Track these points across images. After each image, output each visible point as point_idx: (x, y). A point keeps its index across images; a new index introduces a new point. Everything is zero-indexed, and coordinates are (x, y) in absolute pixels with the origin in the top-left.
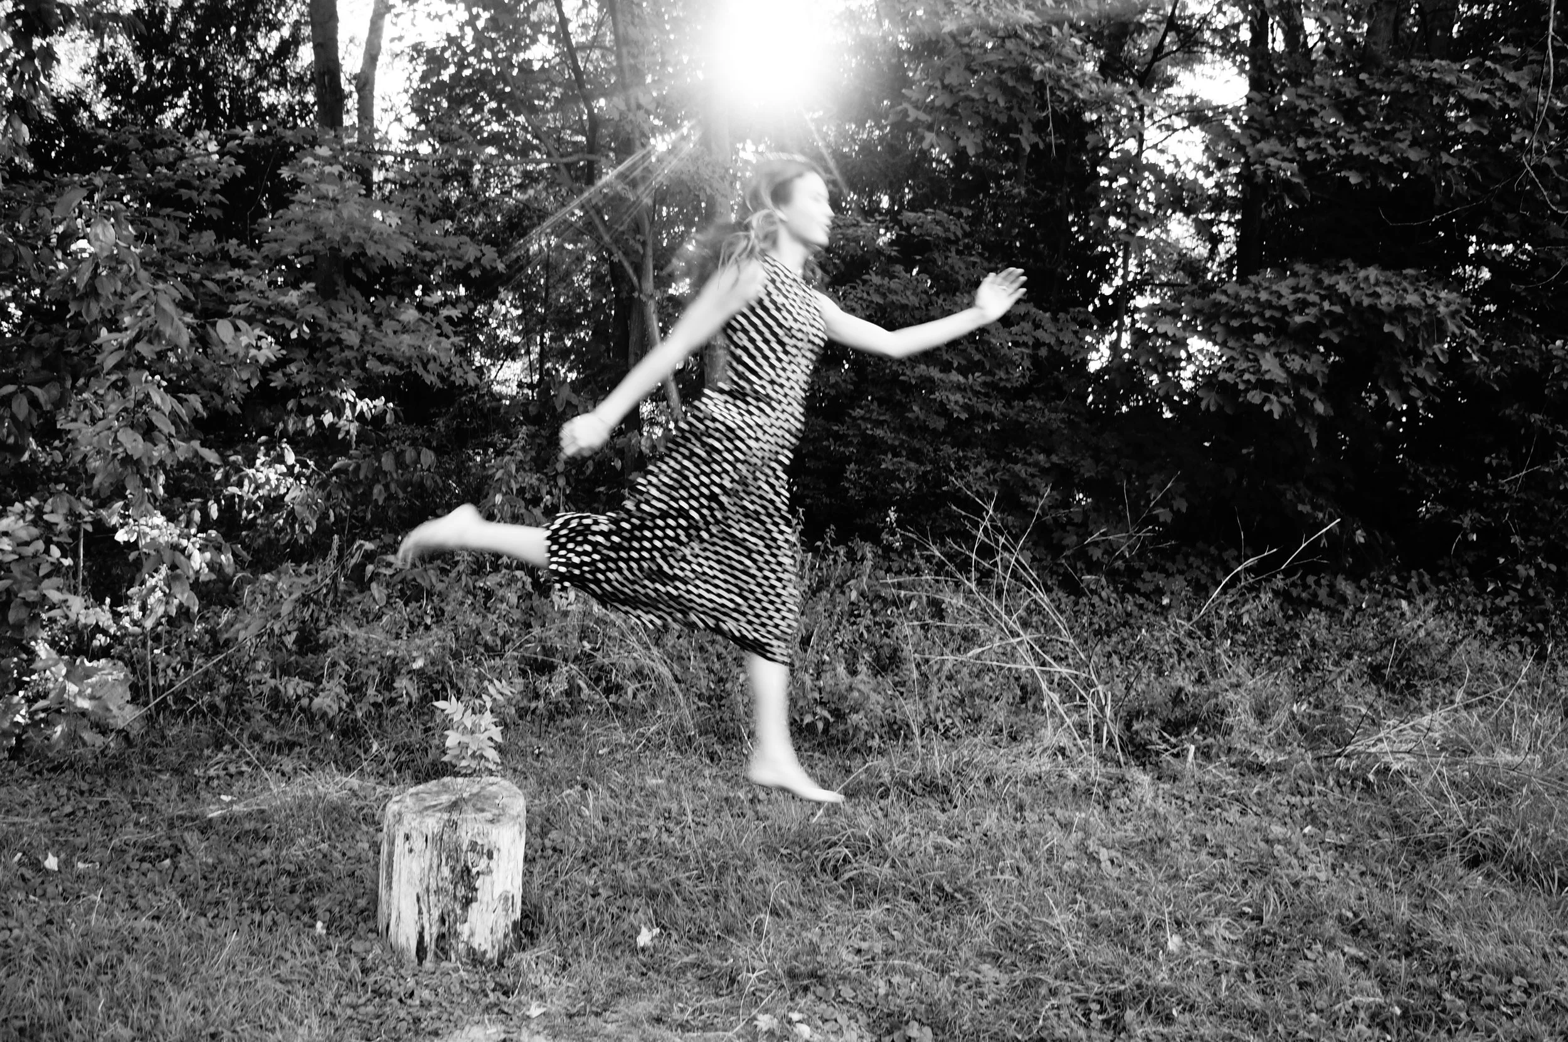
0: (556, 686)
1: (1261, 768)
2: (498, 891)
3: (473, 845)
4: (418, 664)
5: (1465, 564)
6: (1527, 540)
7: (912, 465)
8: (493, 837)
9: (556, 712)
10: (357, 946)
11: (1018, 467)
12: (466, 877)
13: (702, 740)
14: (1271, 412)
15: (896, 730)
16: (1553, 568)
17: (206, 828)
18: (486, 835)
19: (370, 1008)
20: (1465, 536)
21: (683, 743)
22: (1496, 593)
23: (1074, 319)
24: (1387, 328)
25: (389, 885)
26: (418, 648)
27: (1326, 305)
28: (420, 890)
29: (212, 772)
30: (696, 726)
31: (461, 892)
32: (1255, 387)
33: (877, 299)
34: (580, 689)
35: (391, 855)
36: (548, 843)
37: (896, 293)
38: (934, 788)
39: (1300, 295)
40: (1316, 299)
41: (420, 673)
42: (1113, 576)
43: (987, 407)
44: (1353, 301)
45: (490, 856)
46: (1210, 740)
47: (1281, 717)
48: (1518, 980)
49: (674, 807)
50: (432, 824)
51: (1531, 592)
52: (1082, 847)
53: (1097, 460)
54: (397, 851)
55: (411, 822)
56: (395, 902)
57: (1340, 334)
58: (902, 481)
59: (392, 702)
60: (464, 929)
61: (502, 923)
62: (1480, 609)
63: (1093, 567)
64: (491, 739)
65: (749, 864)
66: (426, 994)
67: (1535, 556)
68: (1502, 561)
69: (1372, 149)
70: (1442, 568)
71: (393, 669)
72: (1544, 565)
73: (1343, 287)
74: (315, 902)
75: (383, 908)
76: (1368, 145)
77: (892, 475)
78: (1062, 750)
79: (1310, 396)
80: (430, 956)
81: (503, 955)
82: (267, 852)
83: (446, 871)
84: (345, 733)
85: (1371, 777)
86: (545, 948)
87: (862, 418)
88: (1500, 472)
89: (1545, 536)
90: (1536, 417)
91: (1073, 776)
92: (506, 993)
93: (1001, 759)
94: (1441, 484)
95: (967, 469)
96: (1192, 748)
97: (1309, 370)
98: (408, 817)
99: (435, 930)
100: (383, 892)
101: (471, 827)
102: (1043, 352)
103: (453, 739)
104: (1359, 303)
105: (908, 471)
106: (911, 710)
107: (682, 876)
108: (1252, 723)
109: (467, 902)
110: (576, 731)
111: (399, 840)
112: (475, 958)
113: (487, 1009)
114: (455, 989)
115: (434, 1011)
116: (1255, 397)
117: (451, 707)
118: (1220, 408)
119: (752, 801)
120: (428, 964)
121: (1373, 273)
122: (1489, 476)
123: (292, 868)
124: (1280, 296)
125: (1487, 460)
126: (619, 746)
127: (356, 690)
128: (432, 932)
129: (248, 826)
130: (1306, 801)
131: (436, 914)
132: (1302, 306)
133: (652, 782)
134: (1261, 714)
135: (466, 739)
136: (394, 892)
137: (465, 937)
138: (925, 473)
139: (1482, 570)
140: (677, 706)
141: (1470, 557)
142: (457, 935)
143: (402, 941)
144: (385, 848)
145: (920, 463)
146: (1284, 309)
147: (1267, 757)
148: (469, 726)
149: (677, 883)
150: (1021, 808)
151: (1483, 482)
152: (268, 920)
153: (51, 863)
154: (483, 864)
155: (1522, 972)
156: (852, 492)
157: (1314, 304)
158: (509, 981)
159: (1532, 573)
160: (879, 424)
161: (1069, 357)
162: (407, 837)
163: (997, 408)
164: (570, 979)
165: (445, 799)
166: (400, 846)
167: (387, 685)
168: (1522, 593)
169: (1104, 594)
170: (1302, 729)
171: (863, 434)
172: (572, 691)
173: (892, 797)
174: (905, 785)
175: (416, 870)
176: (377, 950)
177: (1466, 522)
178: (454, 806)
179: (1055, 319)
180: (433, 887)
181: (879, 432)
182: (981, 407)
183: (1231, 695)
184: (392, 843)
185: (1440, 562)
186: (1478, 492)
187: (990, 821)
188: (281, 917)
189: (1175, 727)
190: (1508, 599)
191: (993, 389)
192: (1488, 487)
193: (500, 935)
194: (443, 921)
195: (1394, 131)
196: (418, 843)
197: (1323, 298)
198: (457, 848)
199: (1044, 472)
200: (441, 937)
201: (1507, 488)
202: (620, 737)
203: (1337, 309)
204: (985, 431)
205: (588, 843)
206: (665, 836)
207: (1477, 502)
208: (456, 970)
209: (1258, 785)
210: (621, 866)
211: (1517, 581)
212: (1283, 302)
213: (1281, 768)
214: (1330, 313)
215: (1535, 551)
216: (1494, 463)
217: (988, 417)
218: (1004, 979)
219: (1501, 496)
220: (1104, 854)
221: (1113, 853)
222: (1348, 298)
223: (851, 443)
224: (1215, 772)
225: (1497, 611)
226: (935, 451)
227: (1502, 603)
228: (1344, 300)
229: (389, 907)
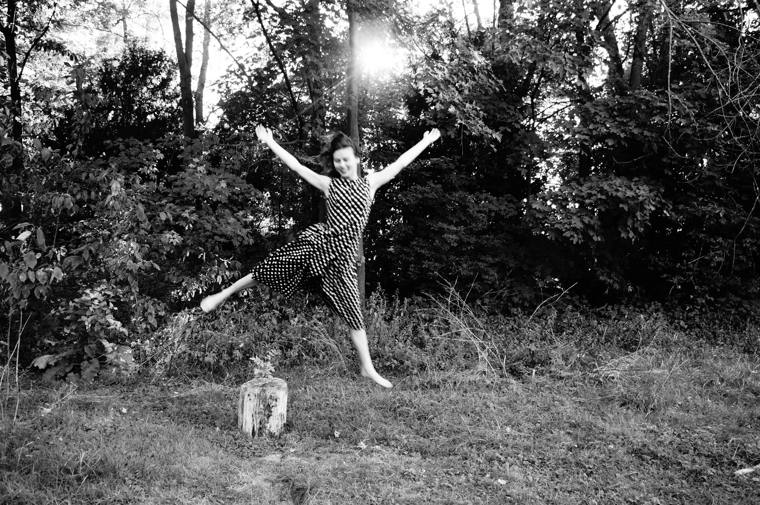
0: (293, 354)
1: (561, 378)
2: (279, 412)
3: (271, 396)
4: (242, 345)
5: (676, 298)
6: (701, 287)
7: (437, 264)
8: (277, 394)
9: (293, 364)
10: (232, 433)
11: (480, 264)
12: (268, 408)
13: (349, 373)
14: (572, 241)
15: (422, 367)
16: (712, 299)
17: (172, 400)
18: (275, 393)
19: (238, 450)
20: (676, 287)
21: (342, 373)
22: (690, 311)
23: (506, 200)
24: (621, 206)
25: (243, 412)
26: (241, 339)
27: (599, 196)
28: (253, 413)
29: (169, 385)
30: (347, 367)
31: (267, 413)
32: (569, 230)
33: (420, 196)
34: (302, 356)
35: (243, 402)
36: (293, 405)
37: (428, 193)
38: (436, 387)
39: (589, 191)
40: (596, 193)
41: (242, 349)
42: (524, 308)
43: (468, 240)
44: (610, 194)
45: (276, 400)
46: (543, 368)
47: (572, 360)
48: (621, 437)
49: (338, 394)
50: (257, 391)
51: (704, 310)
52: (485, 404)
53: (516, 259)
54: (245, 400)
55: (250, 390)
56: (244, 418)
57: (605, 207)
58: (433, 272)
59: (232, 360)
60: (268, 425)
61: (280, 423)
62: (681, 318)
63: (515, 305)
64: (271, 371)
65: (364, 409)
66: (256, 446)
67: (704, 294)
68: (692, 297)
69: (618, 130)
70: (667, 301)
71: (232, 347)
72: (708, 298)
73: (606, 187)
74: (216, 421)
75: (240, 421)
76: (617, 128)
77: (428, 270)
78: (485, 373)
79: (591, 233)
80: (256, 435)
81: (280, 434)
82: (197, 407)
83: (262, 406)
84: (215, 372)
85: (601, 379)
86: (294, 433)
87: (416, 245)
88: (689, 259)
89: (708, 285)
90: (702, 235)
91: (488, 382)
92: (282, 446)
93: (460, 376)
94: (666, 265)
95: (460, 265)
96: (534, 371)
97: (592, 223)
98: (249, 389)
99: (258, 426)
100: (240, 415)
101: (269, 392)
102: (493, 214)
103: (256, 371)
104: (612, 194)
105: (435, 267)
106: (426, 359)
107: (341, 413)
108: (561, 362)
109: (269, 416)
110: (302, 371)
111: (246, 397)
112: (271, 435)
113: (276, 450)
114: (266, 445)
115: (259, 451)
116: (567, 234)
117: (256, 360)
118: (556, 239)
119: (367, 392)
120: (256, 437)
121: (618, 181)
122: (685, 261)
123: (207, 412)
124: (582, 192)
125: (683, 254)
126: (318, 375)
127: (220, 355)
128: (257, 427)
129: (188, 400)
130: (575, 389)
131: (258, 421)
132: (590, 196)
133: (330, 387)
134: (566, 359)
135: (261, 371)
136: (244, 414)
137: (268, 428)
138: (443, 268)
139: (684, 301)
140: (340, 360)
141: (679, 295)
142: (265, 427)
143: (247, 430)
144: (241, 400)
145: (442, 263)
146: (583, 197)
147: (564, 374)
148: (263, 366)
149: (338, 415)
150: (466, 392)
151: (682, 264)
152: (201, 425)
153: (124, 410)
154: (274, 403)
155: (623, 435)
156: (412, 276)
157: (595, 195)
158: (283, 443)
159: (704, 301)
160: (422, 248)
161: (504, 216)
162: (249, 395)
163: (473, 240)
164: (303, 442)
165: (260, 384)
166: (246, 398)
167: (230, 354)
168: (700, 310)
169: (519, 316)
170: (582, 364)
171: (416, 252)
172: (300, 356)
173: (419, 390)
174: (423, 385)
175: (252, 406)
176: (239, 433)
177: (675, 280)
178: (264, 385)
179: (498, 200)
180: (257, 411)
181: (423, 251)
182: (465, 240)
183: (553, 351)
184: (243, 398)
185: (666, 298)
186: (680, 268)
187: (454, 396)
188: (205, 426)
189: (532, 364)
190: (694, 313)
191: (470, 232)
192: (684, 266)
193: (280, 428)
194: (261, 423)
195: (627, 122)
196: (252, 397)
197: (598, 192)
198: (266, 398)
199: (491, 266)
200: (260, 429)
201: (692, 266)
202: (318, 371)
203: (604, 197)
204: (467, 249)
205: (307, 405)
206: (335, 403)
207: (680, 272)
208: (265, 439)
209: (560, 383)
210: (319, 411)
211: (698, 305)
212: (583, 194)
213: (569, 377)
214: (600, 199)
215: (705, 292)
216: (686, 255)
217: (469, 244)
218: (447, 440)
219: (689, 269)
220: (491, 405)
221: (496, 405)
222: (608, 192)
223: (411, 256)
224: (542, 379)
225: (688, 318)
226: (447, 258)
227: (692, 315)
228: (606, 193)
229: (242, 418)
